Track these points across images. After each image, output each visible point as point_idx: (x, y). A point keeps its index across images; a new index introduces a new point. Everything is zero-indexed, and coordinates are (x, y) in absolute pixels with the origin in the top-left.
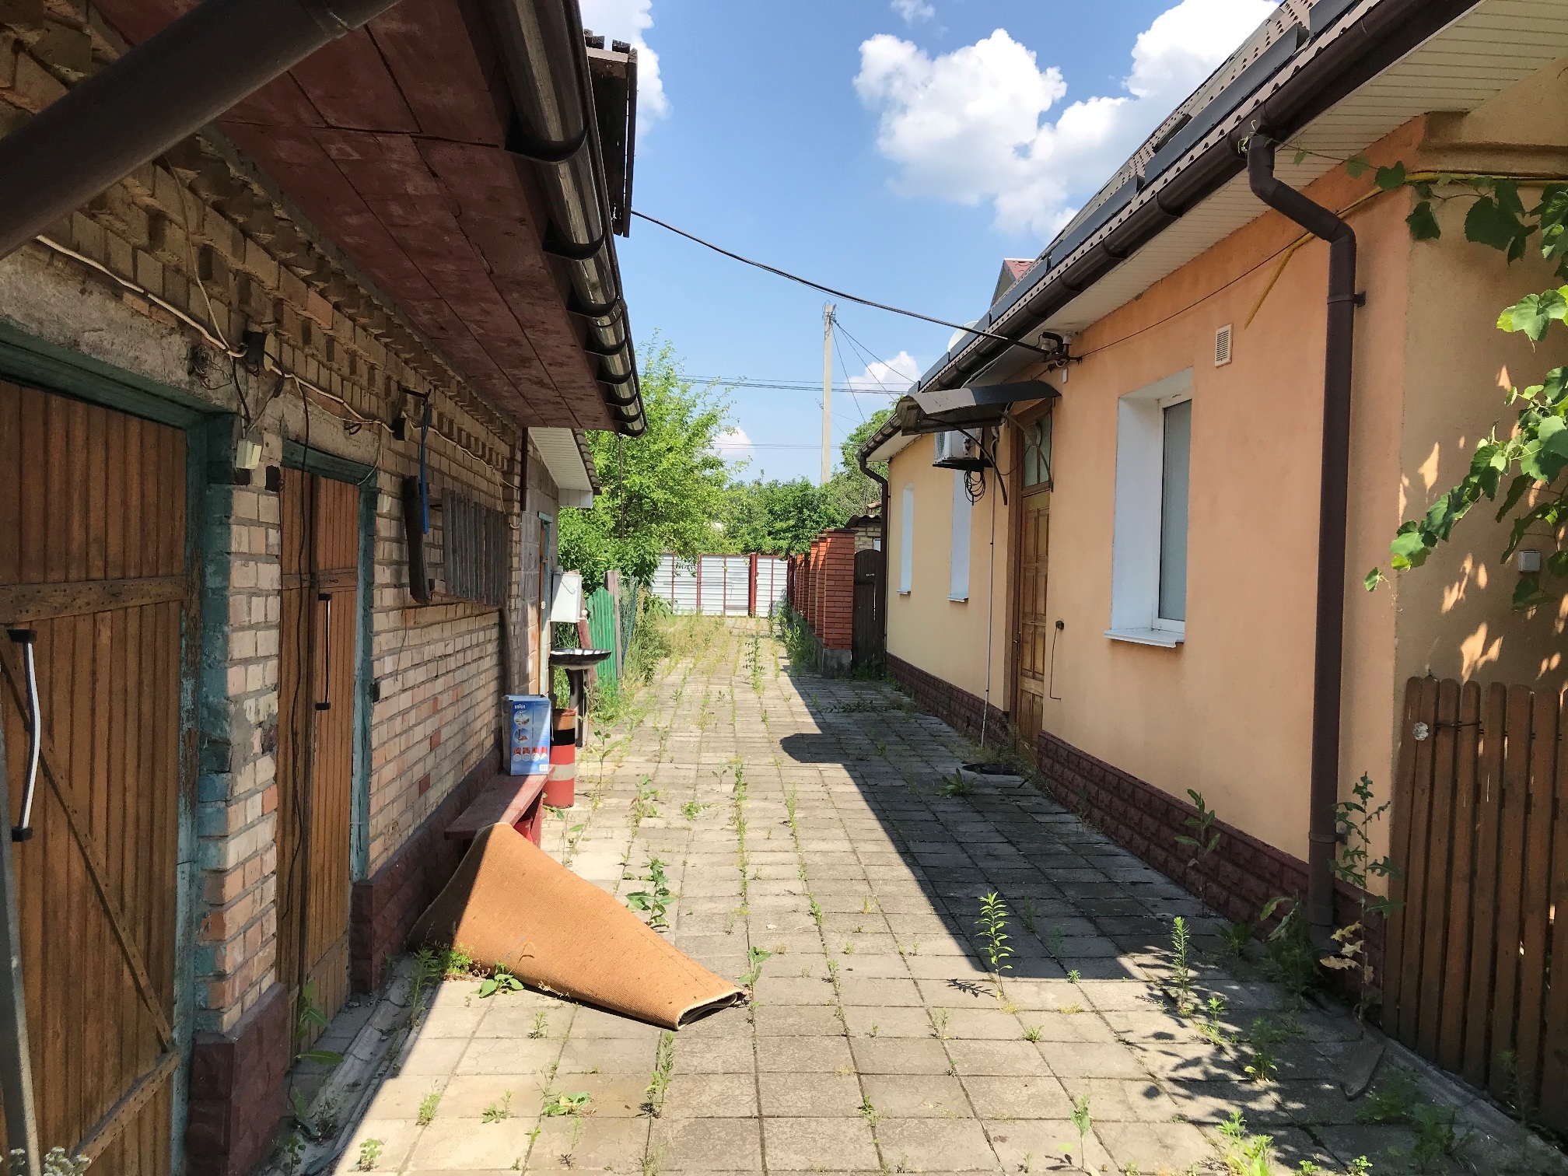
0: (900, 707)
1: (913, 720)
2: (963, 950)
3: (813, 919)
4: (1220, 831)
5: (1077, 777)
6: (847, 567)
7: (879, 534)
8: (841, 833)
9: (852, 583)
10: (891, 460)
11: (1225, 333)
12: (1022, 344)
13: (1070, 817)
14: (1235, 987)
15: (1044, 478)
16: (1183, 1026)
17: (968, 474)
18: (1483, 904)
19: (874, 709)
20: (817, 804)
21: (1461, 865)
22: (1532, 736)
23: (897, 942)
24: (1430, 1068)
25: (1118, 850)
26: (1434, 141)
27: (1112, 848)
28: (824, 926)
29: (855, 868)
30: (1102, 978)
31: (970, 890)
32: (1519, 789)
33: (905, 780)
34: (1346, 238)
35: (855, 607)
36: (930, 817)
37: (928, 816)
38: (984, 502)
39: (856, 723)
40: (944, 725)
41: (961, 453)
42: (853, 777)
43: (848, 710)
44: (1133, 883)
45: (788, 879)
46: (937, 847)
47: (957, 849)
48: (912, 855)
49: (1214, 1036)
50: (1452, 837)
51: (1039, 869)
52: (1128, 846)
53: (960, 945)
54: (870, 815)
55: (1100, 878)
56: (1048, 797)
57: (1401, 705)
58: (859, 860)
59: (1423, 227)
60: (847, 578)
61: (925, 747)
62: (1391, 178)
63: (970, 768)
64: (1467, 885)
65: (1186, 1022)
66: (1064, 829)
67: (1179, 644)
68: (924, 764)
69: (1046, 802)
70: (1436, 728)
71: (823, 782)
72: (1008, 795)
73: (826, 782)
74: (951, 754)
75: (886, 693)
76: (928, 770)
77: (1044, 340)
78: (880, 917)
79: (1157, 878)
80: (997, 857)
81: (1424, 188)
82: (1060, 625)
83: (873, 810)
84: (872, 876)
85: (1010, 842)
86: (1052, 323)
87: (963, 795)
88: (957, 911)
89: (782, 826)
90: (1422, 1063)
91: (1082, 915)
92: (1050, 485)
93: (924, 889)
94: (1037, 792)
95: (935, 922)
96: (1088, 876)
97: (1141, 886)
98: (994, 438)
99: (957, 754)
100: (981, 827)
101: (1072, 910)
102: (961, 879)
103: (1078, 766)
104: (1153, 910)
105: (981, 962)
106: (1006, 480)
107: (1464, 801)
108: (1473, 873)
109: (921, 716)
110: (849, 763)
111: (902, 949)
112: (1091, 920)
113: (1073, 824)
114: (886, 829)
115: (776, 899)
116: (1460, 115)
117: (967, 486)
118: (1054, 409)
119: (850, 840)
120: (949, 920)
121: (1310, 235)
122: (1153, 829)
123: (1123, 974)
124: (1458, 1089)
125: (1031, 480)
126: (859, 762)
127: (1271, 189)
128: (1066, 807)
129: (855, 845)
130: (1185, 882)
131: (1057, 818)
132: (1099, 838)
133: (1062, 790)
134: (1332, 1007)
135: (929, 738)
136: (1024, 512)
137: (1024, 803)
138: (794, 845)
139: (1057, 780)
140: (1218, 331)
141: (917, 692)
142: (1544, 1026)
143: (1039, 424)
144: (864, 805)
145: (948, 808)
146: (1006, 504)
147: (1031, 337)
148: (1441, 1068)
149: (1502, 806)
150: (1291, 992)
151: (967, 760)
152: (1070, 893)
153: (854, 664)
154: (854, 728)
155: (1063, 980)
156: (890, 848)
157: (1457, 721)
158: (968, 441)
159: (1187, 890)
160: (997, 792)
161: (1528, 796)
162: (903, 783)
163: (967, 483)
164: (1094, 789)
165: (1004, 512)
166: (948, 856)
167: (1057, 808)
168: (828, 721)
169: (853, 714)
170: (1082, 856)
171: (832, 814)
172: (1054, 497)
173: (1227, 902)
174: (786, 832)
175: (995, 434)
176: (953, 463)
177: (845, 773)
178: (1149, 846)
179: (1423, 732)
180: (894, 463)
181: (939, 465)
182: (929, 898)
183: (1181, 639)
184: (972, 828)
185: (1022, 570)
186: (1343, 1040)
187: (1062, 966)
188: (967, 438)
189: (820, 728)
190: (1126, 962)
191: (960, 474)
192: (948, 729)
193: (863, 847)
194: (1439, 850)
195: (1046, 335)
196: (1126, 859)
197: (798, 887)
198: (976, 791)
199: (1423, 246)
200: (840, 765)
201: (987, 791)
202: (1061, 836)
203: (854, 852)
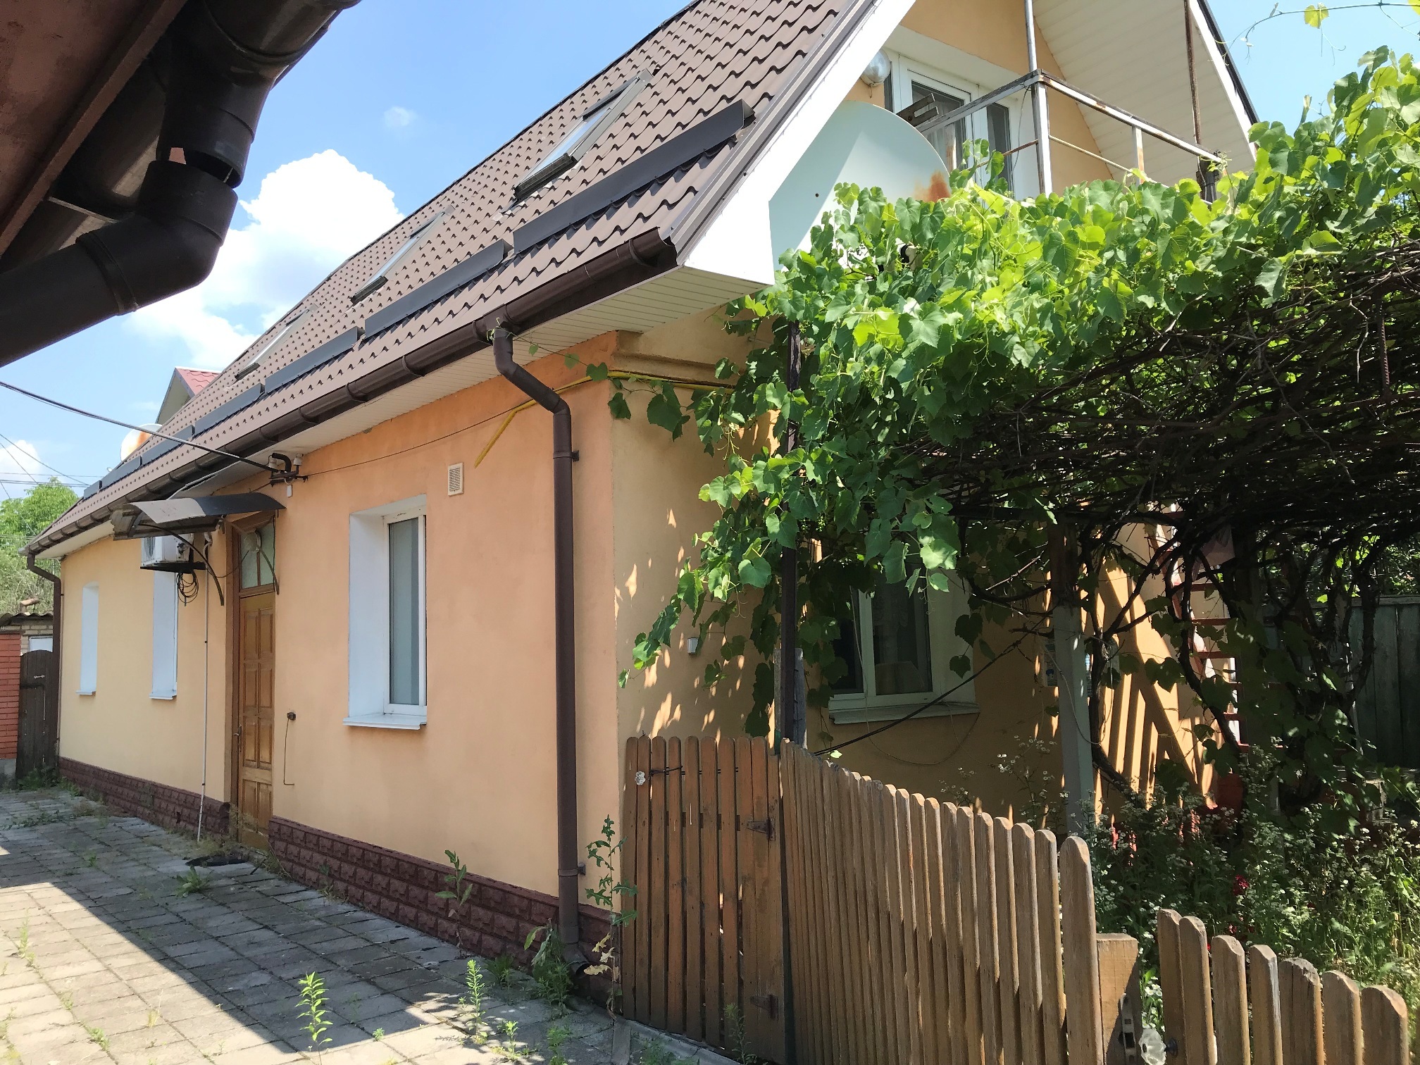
0: (90, 813)
1: (111, 825)
2: (263, 1037)
3: (96, 1047)
4: (471, 881)
5: (316, 855)
6: (12, 671)
7: (51, 632)
8: (84, 954)
9: (18, 688)
10: (64, 558)
11: (457, 470)
12: (247, 461)
13: (310, 894)
14: (512, 1011)
15: (267, 579)
16: (484, 1052)
17: (180, 577)
18: (692, 901)
19: (60, 819)
20: (42, 928)
21: (675, 876)
22: (718, 771)
23: (196, 1047)
24: (663, 1035)
25: (368, 915)
26: (623, 351)
27: (360, 914)
28: (113, 1050)
29: (117, 985)
30: (402, 1030)
31: (246, 981)
32: (712, 812)
33: (130, 887)
34: (564, 411)
35: (21, 714)
36: (175, 919)
37: (169, 918)
38: (197, 604)
39: (43, 836)
40: (147, 824)
41: (174, 556)
42: (70, 894)
43: (30, 824)
44: (392, 942)
45: (47, 1012)
46: (194, 947)
47: (216, 944)
48: (173, 960)
49: (511, 1055)
50: (667, 856)
51: (304, 946)
52: (377, 910)
53: (259, 1033)
54: (106, 929)
55: (363, 944)
56: (285, 878)
57: (623, 761)
58: (117, 977)
59: (620, 409)
60: (11, 682)
61: (137, 850)
62: (597, 372)
63: (194, 863)
64: (680, 889)
65: (484, 1048)
66: (309, 905)
67: (423, 726)
68: (144, 868)
69: (282, 883)
70: (651, 773)
71: (38, 904)
72: (244, 883)
73: (42, 904)
74: (167, 853)
75: (66, 800)
76: (151, 873)
77: (272, 459)
78: (167, 1027)
79: (412, 934)
80: (259, 944)
81: (618, 382)
82: (292, 717)
83: (108, 924)
84: (139, 990)
85: (266, 927)
86: (282, 446)
87: (199, 891)
88: (242, 1003)
89: (11, 959)
90: (657, 1033)
91: (360, 979)
92: (275, 587)
93: (200, 991)
94: (272, 876)
95: (225, 1020)
96: (351, 943)
97: (401, 943)
98: (206, 542)
99: (175, 851)
100: (229, 919)
101: (349, 977)
102: (233, 972)
103: (317, 844)
104: (418, 961)
105: (288, 1044)
106: (222, 582)
107: (675, 827)
108: (684, 880)
109: (117, 818)
110: (57, 880)
111: (206, 1052)
112: (369, 981)
113: (316, 900)
114: (132, 941)
115: (43, 1034)
116: (637, 334)
117: (179, 587)
118: (276, 519)
119: (99, 959)
120: (239, 1014)
121: (534, 401)
122: (402, 891)
123: (415, 1023)
124: (685, 1045)
125: (250, 581)
126: (67, 878)
127: (512, 371)
128: (304, 884)
129: (107, 963)
130: (437, 931)
131: (300, 896)
132: (346, 907)
133: (299, 870)
134: (582, 1008)
135: (135, 840)
136: (242, 613)
137: (263, 887)
138: (37, 976)
139: (292, 861)
140: (453, 467)
141: (105, 794)
142: (741, 982)
143: (259, 532)
144: (94, 921)
145: (188, 906)
146: (222, 604)
147: (261, 456)
148: (670, 1033)
149: (701, 826)
150: (556, 1003)
151: (189, 856)
152: (342, 962)
153: (20, 772)
154: (45, 843)
155: (369, 1041)
156: (144, 958)
157: (666, 768)
158: (181, 546)
159: (439, 938)
160: (232, 881)
161: (719, 817)
162: (129, 891)
163: (179, 585)
164: (335, 863)
165: (220, 615)
166: (211, 953)
167: (295, 887)
168: (10, 839)
169: (37, 827)
170: (337, 927)
171: (66, 936)
172: (280, 600)
173: (480, 941)
174: (21, 965)
175: (208, 540)
176: (163, 567)
177: (57, 892)
178: (398, 907)
179: (641, 778)
180: (68, 562)
181: (148, 568)
182: (209, 997)
183: (424, 721)
184: (221, 921)
185: (242, 666)
186: (601, 1031)
187: (363, 1029)
188: (180, 542)
189: (6, 848)
190: (415, 1011)
191: (171, 577)
192: (153, 828)
193: (116, 963)
194: (658, 867)
195: (275, 456)
196: (378, 922)
197: (65, 1017)
198: (211, 884)
199: (619, 423)
200: (48, 884)
201: (223, 882)
202: (311, 912)
203: (108, 969)
